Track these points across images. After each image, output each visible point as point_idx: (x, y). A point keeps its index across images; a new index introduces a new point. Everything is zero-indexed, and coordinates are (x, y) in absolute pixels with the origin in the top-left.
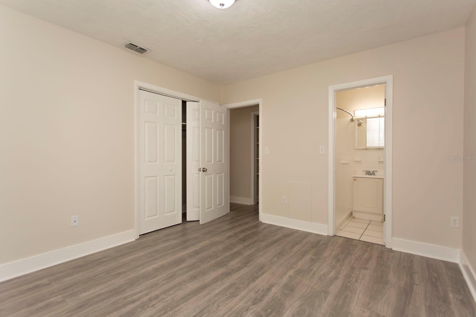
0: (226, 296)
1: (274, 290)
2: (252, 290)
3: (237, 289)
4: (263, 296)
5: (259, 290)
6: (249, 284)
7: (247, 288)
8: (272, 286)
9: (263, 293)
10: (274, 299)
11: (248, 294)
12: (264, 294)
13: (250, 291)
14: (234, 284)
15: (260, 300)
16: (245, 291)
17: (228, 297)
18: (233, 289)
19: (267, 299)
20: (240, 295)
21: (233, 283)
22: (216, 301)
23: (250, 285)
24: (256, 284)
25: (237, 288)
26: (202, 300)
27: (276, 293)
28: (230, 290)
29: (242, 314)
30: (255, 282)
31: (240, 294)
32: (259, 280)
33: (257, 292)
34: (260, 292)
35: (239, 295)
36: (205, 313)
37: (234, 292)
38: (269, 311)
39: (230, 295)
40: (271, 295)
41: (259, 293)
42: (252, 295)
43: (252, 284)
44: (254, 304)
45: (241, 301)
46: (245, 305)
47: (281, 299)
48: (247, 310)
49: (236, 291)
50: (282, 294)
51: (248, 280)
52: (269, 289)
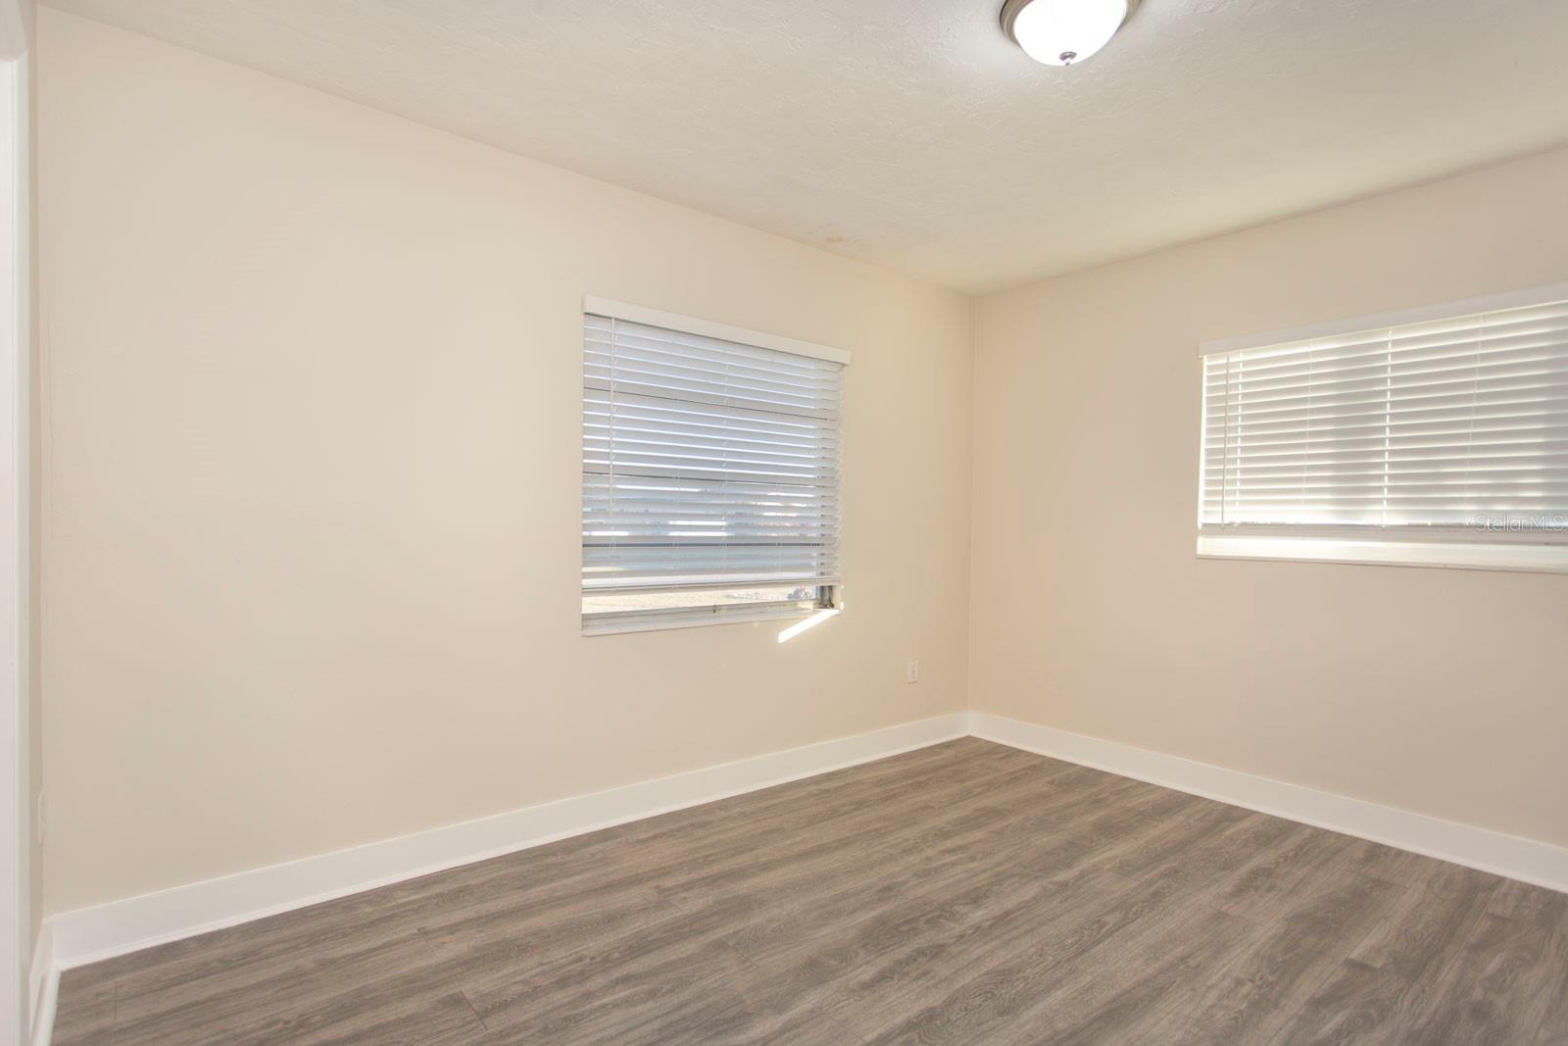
0: (1025, 979)
1: (867, 973)
2: (941, 982)
3: (992, 993)
4: (911, 959)
5: (917, 978)
6: (950, 1003)
7: (959, 990)
8: (867, 986)
9: (906, 969)
10: (879, 951)
11: (956, 972)
12: (904, 965)
13: (946, 979)
14: (1002, 1013)
15: (921, 952)
16: (963, 983)
17: (1018, 973)
18: (1006, 993)
19: (901, 953)
20: (982, 972)
21: (1006, 1017)
22: (1053, 967)
23: (943, 999)
24: (922, 1001)
25: (989, 995)
26: (1095, 975)
27: (867, 963)
28: (1015, 995)
29: (974, 933)
30: (923, 1007)
31: (980, 976)
32: (906, 1015)
33: (925, 974)
34: (914, 975)
35: (985, 974)
36: (1072, 945)
37: (999, 986)
38: (905, 928)
39: (1014, 978)
40: (884, 962)
41: (920, 971)
42: (942, 970)
43: (936, 1004)
44: (942, 947)
45: (978, 959)
46: (965, 946)
47: (862, 947)
48: (962, 936)
49: (992, 986)
50: (851, 957)
51: (949, 1020)
52: (883, 977)
